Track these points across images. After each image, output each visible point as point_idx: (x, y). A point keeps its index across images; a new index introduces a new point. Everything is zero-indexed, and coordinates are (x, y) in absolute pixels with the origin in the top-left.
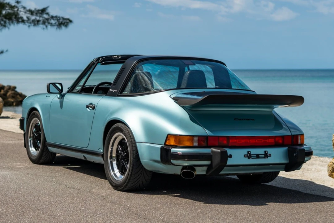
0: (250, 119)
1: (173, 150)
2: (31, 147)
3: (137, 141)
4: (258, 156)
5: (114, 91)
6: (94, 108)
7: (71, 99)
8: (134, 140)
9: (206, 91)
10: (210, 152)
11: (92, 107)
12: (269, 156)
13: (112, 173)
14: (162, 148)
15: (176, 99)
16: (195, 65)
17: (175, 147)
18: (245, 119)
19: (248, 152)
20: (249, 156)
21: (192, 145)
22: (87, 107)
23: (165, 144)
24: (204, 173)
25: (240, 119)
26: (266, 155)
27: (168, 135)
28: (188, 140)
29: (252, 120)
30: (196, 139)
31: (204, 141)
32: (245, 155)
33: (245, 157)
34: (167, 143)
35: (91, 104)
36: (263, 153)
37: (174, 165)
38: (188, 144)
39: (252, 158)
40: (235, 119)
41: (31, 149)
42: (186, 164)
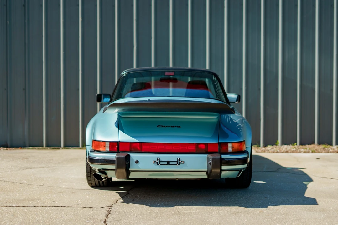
0: (176, 126)
4: (168, 163)
12: (182, 163)
18: (169, 126)
19: (157, 158)
20: (157, 162)
25: (164, 126)
26: (178, 162)
29: (177, 127)
30: (108, 144)
33: (153, 163)
36: (176, 160)
39: (161, 164)
40: (158, 126)
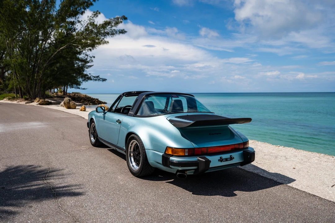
1: (171, 158)
2: (92, 138)
3: (146, 148)
4: (226, 160)
5: (132, 113)
6: (120, 123)
7: (109, 115)
8: (144, 148)
9: (189, 115)
10: (196, 160)
11: (119, 122)
12: (233, 159)
13: (131, 165)
14: (163, 156)
15: (171, 121)
16: (179, 97)
17: (172, 156)
18: (215, 134)
19: (221, 157)
20: (221, 160)
21: (184, 155)
22: (117, 121)
23: (165, 153)
24: (193, 174)
25: (213, 134)
26: (231, 158)
27: (167, 147)
28: (182, 151)
29: (220, 134)
30: (187, 150)
31: (192, 152)
32: (219, 160)
33: (219, 161)
34: (166, 153)
35: (119, 120)
36: (230, 157)
37: (171, 168)
38: (181, 154)
39: (223, 161)
40: (209, 134)
41: (92, 139)
42: (180, 169)
